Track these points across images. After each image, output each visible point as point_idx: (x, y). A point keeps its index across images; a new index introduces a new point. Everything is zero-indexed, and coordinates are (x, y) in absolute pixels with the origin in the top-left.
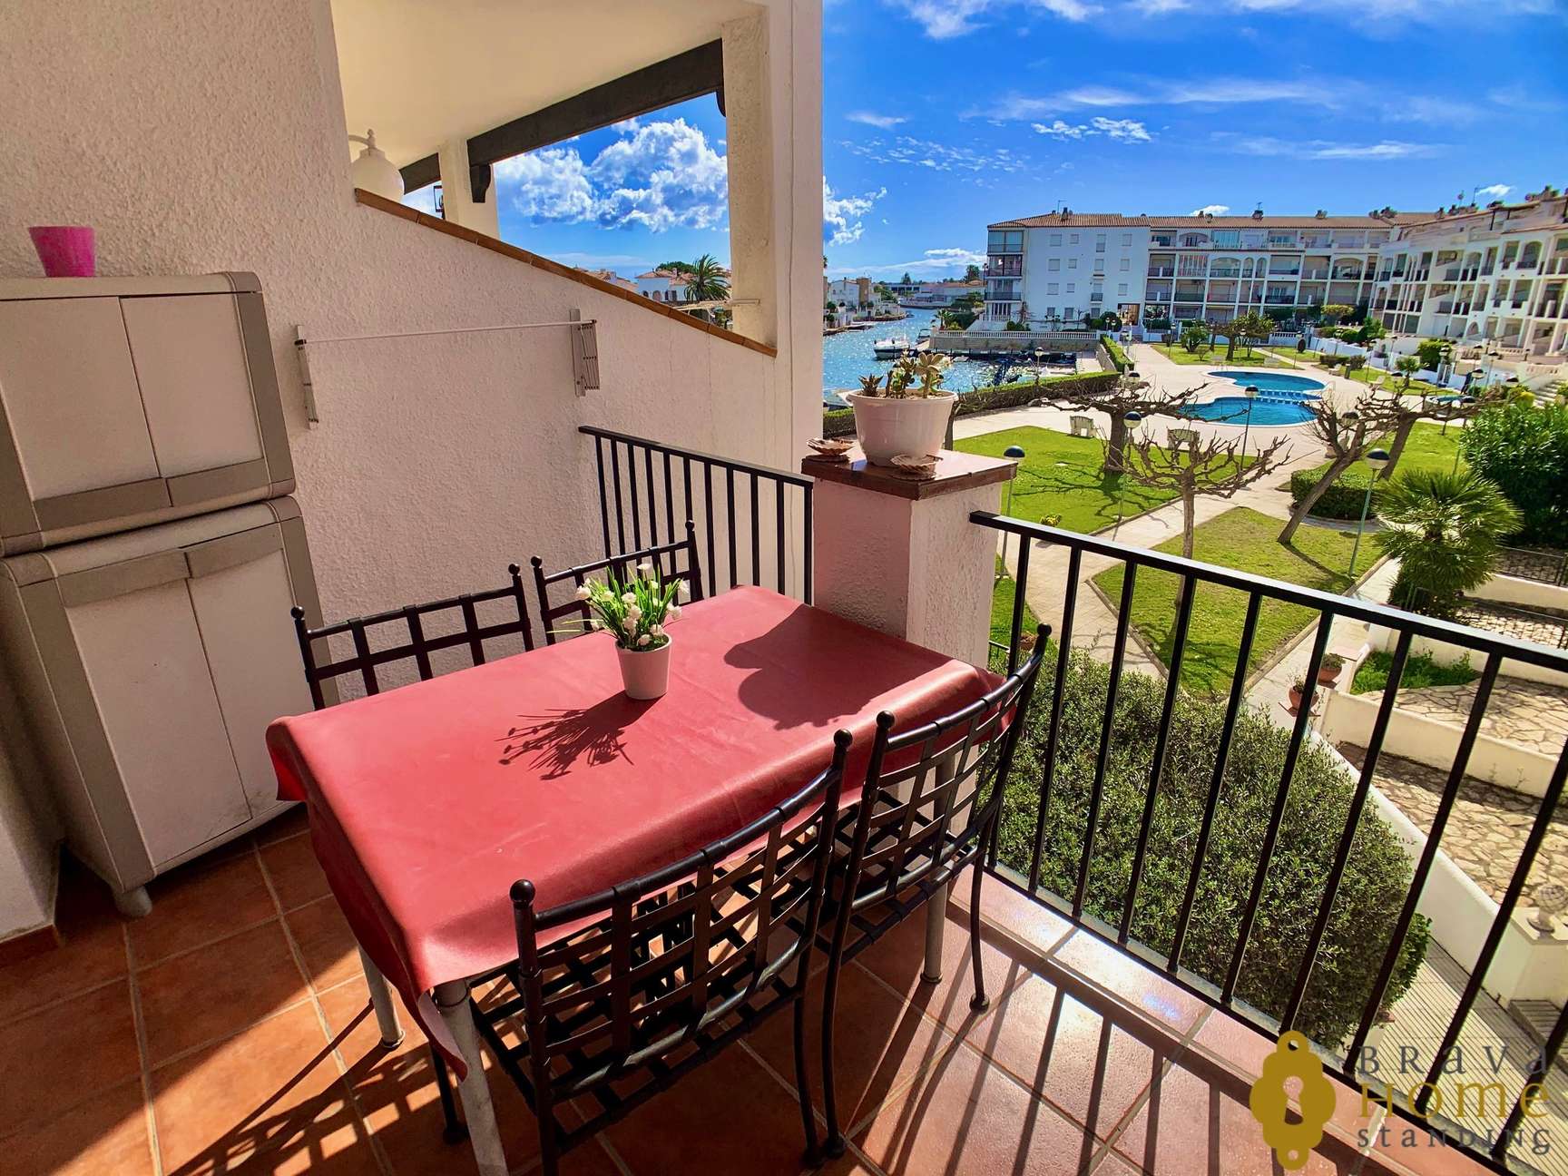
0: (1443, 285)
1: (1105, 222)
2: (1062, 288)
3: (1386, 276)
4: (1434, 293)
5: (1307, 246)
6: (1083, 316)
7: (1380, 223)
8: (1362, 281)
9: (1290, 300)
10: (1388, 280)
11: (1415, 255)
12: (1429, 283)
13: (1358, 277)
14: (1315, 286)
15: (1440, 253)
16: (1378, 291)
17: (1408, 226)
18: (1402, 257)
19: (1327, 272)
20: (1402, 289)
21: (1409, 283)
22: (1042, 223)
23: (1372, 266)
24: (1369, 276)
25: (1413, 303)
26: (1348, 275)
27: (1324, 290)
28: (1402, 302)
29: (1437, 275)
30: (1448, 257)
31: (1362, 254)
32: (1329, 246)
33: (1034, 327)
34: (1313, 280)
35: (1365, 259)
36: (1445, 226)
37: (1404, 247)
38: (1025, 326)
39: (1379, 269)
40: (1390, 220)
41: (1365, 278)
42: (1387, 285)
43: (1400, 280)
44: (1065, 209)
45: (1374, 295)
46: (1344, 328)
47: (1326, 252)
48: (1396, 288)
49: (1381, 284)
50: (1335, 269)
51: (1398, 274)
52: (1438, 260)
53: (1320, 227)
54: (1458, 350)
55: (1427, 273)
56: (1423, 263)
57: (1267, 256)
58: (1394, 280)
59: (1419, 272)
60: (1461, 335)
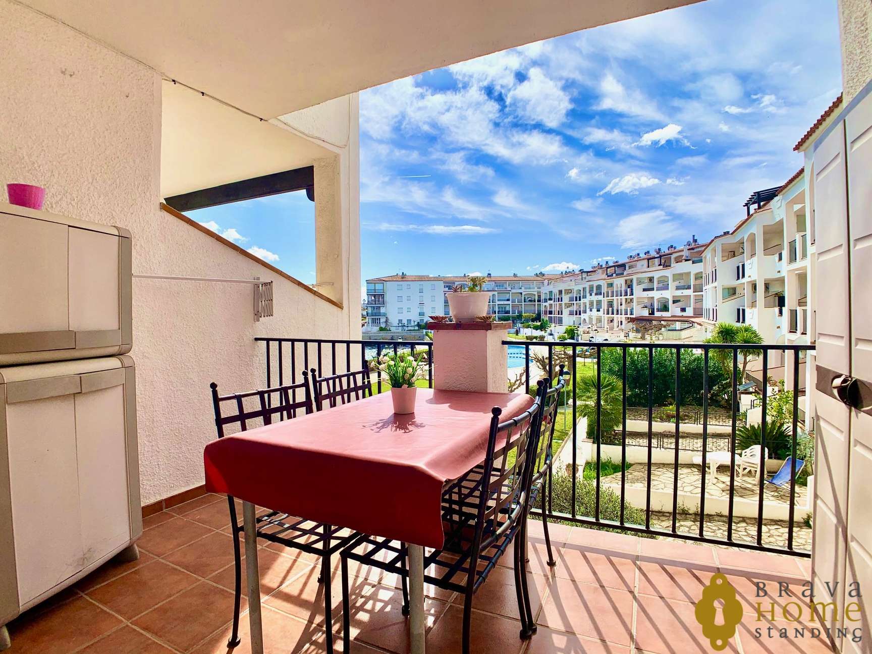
0: (569, 303)
1: (421, 279)
2: (405, 310)
3: (546, 301)
4: (566, 307)
5: (511, 289)
6: (416, 323)
7: (539, 279)
8: (536, 303)
9: (508, 312)
10: (547, 302)
11: (556, 291)
12: (563, 303)
13: (535, 302)
14: (517, 306)
15: (565, 290)
16: (544, 307)
17: (550, 279)
18: (551, 292)
19: (522, 299)
20: (553, 305)
21: (555, 303)
22: (392, 279)
23: (539, 296)
24: (539, 301)
25: (559, 312)
26: (530, 301)
27: (522, 307)
28: (554, 311)
29: (566, 299)
30: (569, 291)
31: (534, 291)
32: (521, 288)
33: (393, 329)
34: (516, 303)
35: (536, 293)
36: (565, 279)
37: (551, 288)
38: (388, 329)
39: (543, 297)
40: (543, 277)
41: (538, 302)
42: (547, 304)
43: (552, 302)
44: (403, 273)
45: (543, 309)
46: (534, 323)
47: (520, 291)
48: (551, 305)
49: (544, 304)
50: (525, 298)
51: (550, 299)
52: (565, 293)
53: (516, 280)
54: (581, 331)
55: (561, 298)
56: (559, 295)
57: (496, 293)
58: (549, 302)
59: (559, 298)
60: (580, 324)
